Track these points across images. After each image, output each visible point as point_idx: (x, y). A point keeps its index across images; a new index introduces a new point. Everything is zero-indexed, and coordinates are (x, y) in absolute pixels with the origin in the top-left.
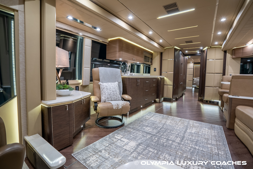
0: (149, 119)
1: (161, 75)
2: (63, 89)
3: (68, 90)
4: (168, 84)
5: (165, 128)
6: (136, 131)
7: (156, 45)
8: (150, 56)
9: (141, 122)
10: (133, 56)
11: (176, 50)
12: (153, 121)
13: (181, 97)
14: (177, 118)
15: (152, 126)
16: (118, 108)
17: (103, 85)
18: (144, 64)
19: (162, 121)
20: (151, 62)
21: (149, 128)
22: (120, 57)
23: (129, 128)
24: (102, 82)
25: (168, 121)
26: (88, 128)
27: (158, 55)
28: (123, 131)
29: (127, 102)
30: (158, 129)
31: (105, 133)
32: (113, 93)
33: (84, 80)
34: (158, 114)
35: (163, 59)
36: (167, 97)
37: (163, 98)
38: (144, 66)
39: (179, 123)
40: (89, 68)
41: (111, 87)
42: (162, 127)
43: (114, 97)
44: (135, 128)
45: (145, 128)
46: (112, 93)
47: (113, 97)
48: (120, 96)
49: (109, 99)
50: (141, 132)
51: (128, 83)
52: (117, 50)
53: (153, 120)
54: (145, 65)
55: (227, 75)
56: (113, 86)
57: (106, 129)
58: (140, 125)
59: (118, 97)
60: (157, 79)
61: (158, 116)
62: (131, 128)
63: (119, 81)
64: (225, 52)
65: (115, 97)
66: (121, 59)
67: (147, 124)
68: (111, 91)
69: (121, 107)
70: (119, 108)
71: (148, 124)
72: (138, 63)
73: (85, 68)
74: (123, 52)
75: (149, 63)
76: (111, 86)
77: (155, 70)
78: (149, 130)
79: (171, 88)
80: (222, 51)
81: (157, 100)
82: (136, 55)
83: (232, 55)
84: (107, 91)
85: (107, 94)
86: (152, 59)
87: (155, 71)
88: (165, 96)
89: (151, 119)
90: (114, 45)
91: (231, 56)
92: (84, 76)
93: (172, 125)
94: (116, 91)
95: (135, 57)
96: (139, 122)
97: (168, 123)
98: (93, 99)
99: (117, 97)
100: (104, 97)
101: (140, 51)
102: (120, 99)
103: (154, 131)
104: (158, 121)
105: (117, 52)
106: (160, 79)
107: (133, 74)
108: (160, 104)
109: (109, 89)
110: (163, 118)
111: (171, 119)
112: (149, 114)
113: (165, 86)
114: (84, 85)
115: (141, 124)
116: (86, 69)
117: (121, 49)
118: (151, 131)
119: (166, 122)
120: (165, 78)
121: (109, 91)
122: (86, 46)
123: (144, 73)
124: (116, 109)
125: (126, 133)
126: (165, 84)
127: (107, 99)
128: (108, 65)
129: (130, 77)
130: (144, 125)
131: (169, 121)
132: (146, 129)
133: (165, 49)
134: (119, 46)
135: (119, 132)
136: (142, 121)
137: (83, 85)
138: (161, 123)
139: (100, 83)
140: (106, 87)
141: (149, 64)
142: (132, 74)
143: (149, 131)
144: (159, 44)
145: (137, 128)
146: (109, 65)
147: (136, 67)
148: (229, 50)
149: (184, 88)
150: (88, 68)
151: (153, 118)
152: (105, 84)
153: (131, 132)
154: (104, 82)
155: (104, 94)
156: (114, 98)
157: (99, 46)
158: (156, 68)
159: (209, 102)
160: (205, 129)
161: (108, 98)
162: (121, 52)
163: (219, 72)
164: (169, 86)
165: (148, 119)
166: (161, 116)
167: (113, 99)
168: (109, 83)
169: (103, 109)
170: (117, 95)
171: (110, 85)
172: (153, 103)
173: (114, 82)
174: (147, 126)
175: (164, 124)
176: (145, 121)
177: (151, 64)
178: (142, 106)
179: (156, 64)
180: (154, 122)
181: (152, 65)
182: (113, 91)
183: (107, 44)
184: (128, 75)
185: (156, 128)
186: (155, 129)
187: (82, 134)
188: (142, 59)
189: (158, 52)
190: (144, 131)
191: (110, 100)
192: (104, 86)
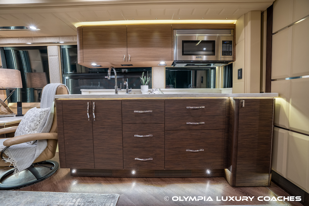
4: (293, 126)
8: (217, 37)
35: (273, 33)
37: (269, 175)
77: (240, 74)
82: (134, 47)
87: (241, 77)
158: (241, 70)
164: (295, 135)
172: (210, 178)
178: (134, 173)
179: (241, 56)
181: (235, 60)
189: (246, 14)
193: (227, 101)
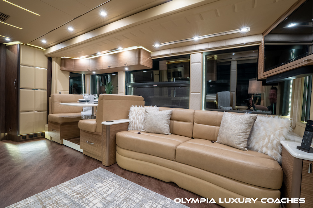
55: (56, 93)
64: (50, 59)
80: (46, 56)
83: (61, 65)
91: (60, 67)
148: (57, 58)
159: (28, 138)
160: (97, 186)
163: (43, 88)
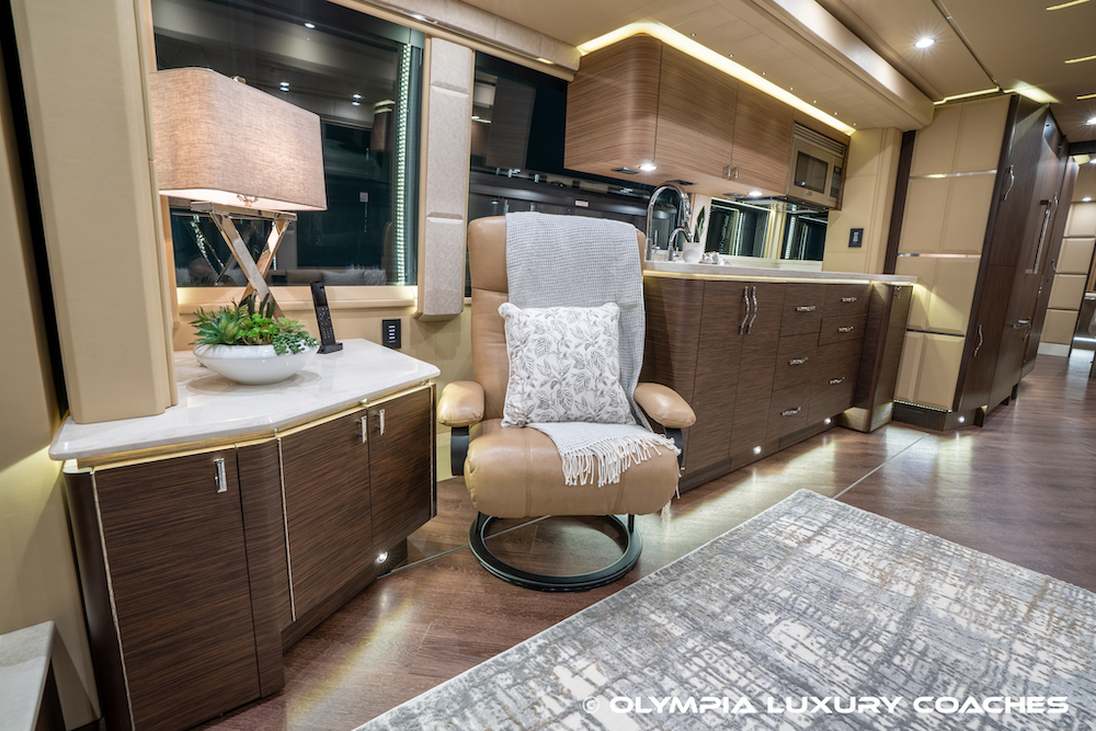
0: (799, 543)
1: (889, 267)
2: (240, 342)
3: (267, 351)
4: (934, 324)
5: (920, 645)
6: (706, 639)
7: (883, 74)
8: (830, 156)
9: (742, 566)
10: (726, 147)
11: (1019, 108)
12: (827, 564)
13: (1005, 402)
14: (1005, 566)
15: (826, 619)
16: (596, 478)
17: (523, 319)
18: (789, 200)
19: (891, 573)
20: (837, 193)
21: (798, 630)
22: (641, 153)
23: (664, 605)
24: (521, 304)
25: (935, 586)
26: (419, 567)
27: (882, 148)
28: (620, 623)
29: (662, 439)
30: (866, 649)
31: (504, 622)
32: (576, 371)
33: (427, 289)
34: (862, 512)
35: (911, 175)
36: (919, 399)
37: (890, 405)
38: (789, 216)
39: (1028, 618)
40: (460, 217)
41: (569, 337)
42: (901, 640)
43: (583, 400)
44: (702, 610)
45: (769, 618)
46: (573, 371)
47: (578, 398)
48: (622, 396)
49: (552, 412)
50: (737, 654)
51: (680, 312)
52: (629, 105)
53: (827, 555)
54: (794, 209)
56: (584, 326)
57: (517, 589)
58: (737, 590)
59: (607, 399)
60: (865, 295)
61: (864, 531)
62: (674, 609)
63: (627, 301)
65: (590, 397)
66: (648, 168)
67: (786, 594)
68: (566, 362)
69: (614, 477)
70: (601, 482)
71: (794, 587)
72: (756, 193)
73: (433, 219)
74: (662, 123)
75: (824, 199)
76: (573, 326)
77: (856, 238)
78: (800, 651)
79: (951, 351)
81: (855, 414)
82: (743, 146)
84: (540, 361)
85: (542, 378)
86: (841, 174)
87: (859, 244)
88: (907, 392)
89: (814, 549)
90: (607, 81)
92: (427, 266)
93: (973, 627)
94: (597, 360)
95: (740, 156)
96: (736, 563)
97: (943, 603)
98: (453, 403)
99: (602, 400)
100: (518, 397)
101: (773, 122)
102: (625, 409)
103: (838, 661)
104: (863, 576)
105: (628, 123)
106: (882, 293)
107: (722, 259)
108: (871, 439)
109: (554, 347)
110: (897, 552)
111: (956, 565)
112: (800, 511)
113: (910, 334)
114: (432, 314)
115: (748, 582)
116: (442, 225)
117: (651, 103)
118: (811, 659)
119: (922, 590)
120: (919, 290)
121: (552, 360)
122: (439, 85)
123: (783, 257)
124: (583, 482)
125: (638, 648)
126: (912, 322)
127: (541, 411)
128: (578, 203)
129: (698, 276)
130: (762, 597)
131: (951, 592)
132: (774, 634)
133: (938, 109)
134: (642, 82)
135: (594, 632)
136: (750, 559)
137: (426, 312)
138: (884, 599)
139: (508, 308)
140: (537, 337)
141: (821, 207)
142: (714, 258)
143: (802, 663)
144: (902, 69)
145: (713, 616)
146: (586, 204)
147: (739, 220)
149: (1028, 354)
150: (453, 217)
151: (827, 542)
152: (532, 317)
153: (673, 643)
154: (536, 305)
155: (524, 374)
156: (584, 403)
157: (526, 97)
158: (861, 231)
161: (543, 404)
162: (652, 121)
164: (936, 337)
165: (793, 544)
166: (883, 537)
167: (574, 412)
168: (563, 311)
169: (493, 481)
170: (601, 386)
171: (565, 321)
172: (828, 430)
173: (596, 305)
174: (785, 609)
175: (914, 610)
176: (772, 558)
177: (832, 205)
178: (758, 450)
179: (865, 204)
180: (838, 578)
181: (838, 207)
182: (579, 363)
183: (569, 78)
184: (693, 261)
185: (856, 634)
186: (847, 644)
187: (384, 599)
188: (783, 172)
189: (884, 130)
190: (765, 657)
191: (554, 414)
192: (526, 330)
193: (870, 288)
